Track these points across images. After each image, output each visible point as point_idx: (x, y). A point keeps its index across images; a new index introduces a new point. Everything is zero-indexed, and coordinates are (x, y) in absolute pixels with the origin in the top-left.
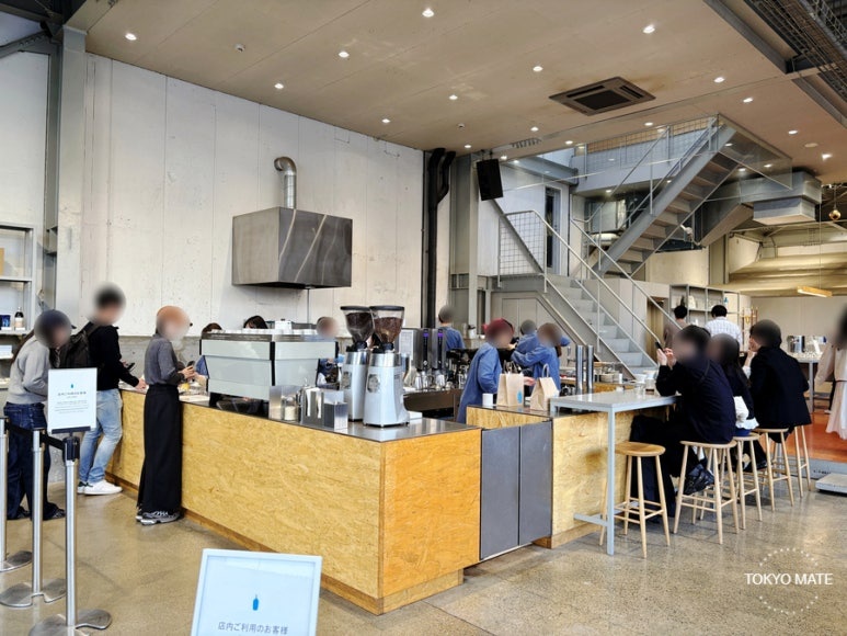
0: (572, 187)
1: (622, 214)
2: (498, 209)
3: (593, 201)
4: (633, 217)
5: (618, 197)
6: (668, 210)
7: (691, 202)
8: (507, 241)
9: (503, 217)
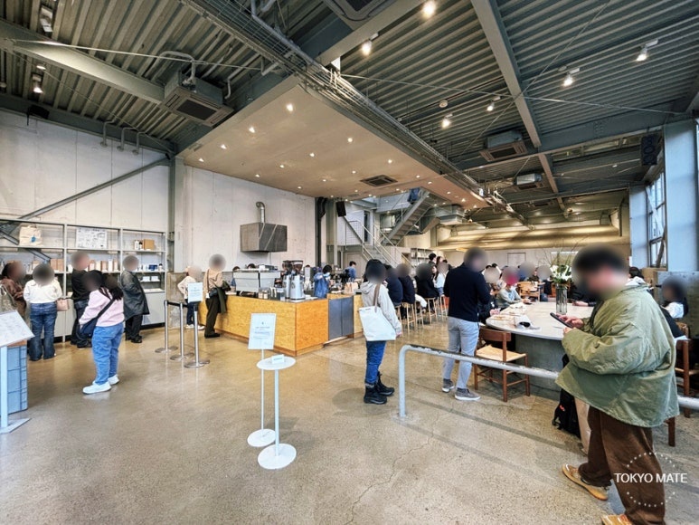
0: (375, 210)
1: (394, 221)
2: (346, 220)
3: (383, 216)
4: (397, 222)
5: (392, 214)
6: (408, 220)
7: (417, 217)
8: (349, 232)
9: (347, 223)
